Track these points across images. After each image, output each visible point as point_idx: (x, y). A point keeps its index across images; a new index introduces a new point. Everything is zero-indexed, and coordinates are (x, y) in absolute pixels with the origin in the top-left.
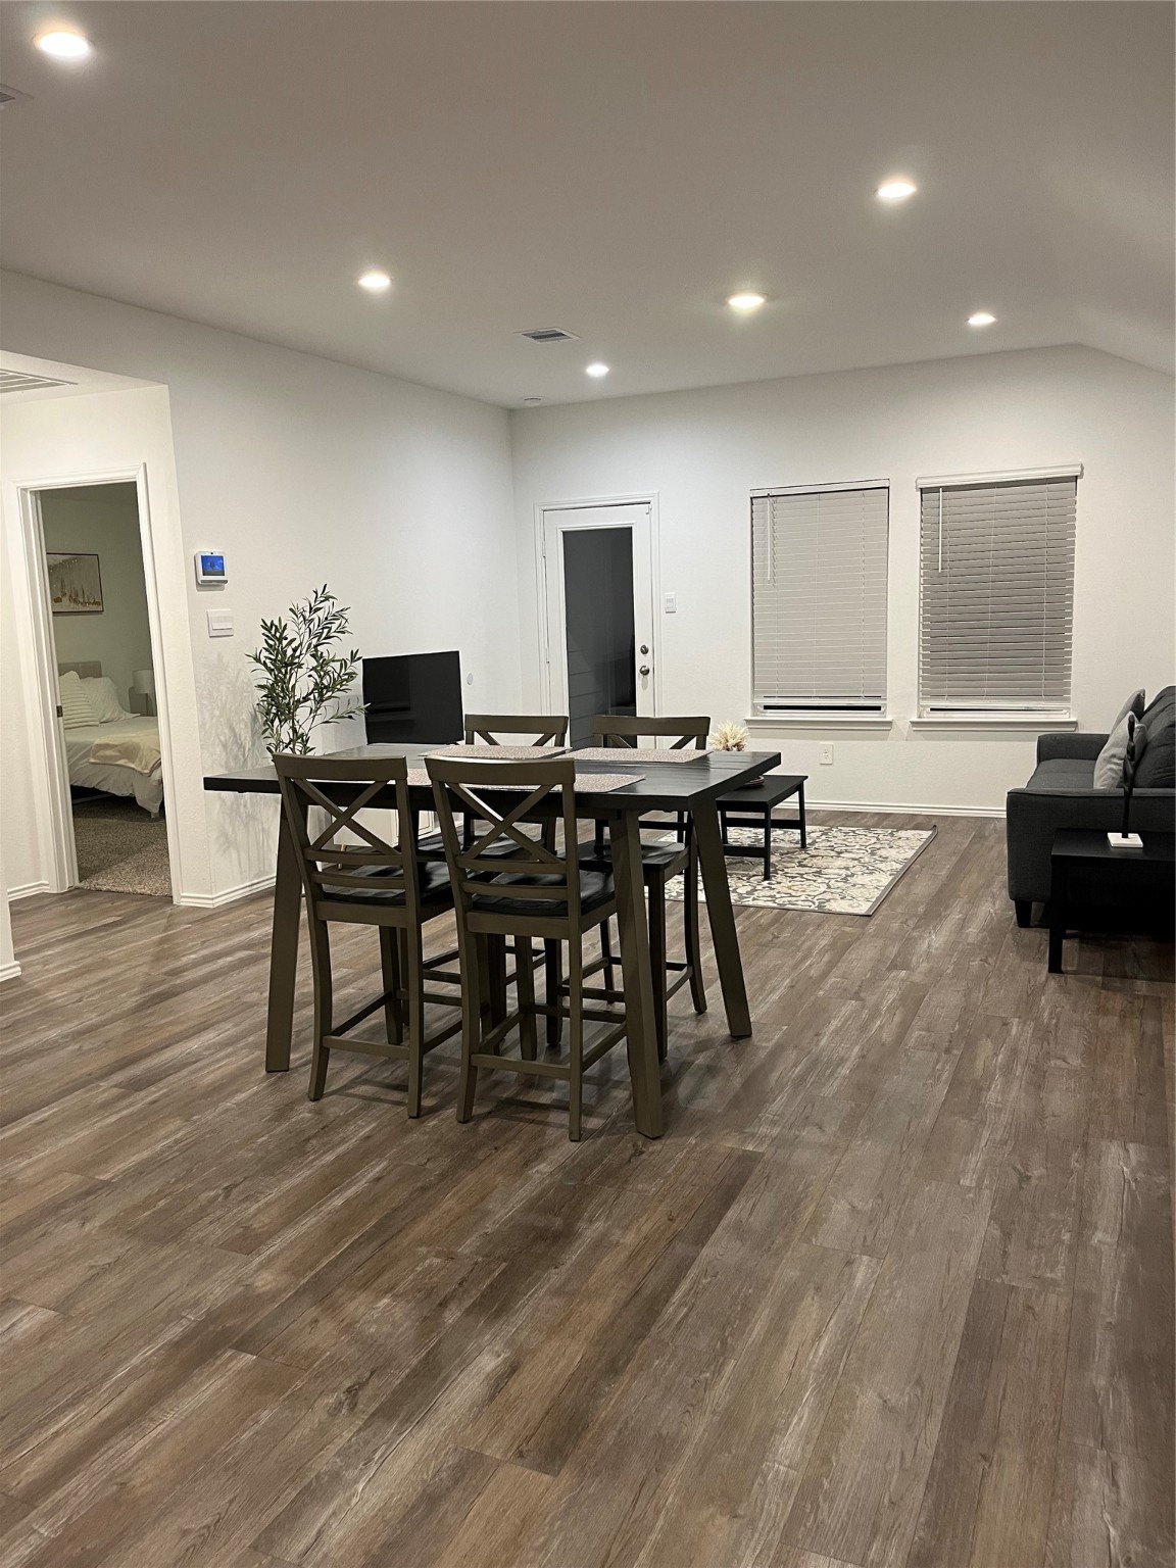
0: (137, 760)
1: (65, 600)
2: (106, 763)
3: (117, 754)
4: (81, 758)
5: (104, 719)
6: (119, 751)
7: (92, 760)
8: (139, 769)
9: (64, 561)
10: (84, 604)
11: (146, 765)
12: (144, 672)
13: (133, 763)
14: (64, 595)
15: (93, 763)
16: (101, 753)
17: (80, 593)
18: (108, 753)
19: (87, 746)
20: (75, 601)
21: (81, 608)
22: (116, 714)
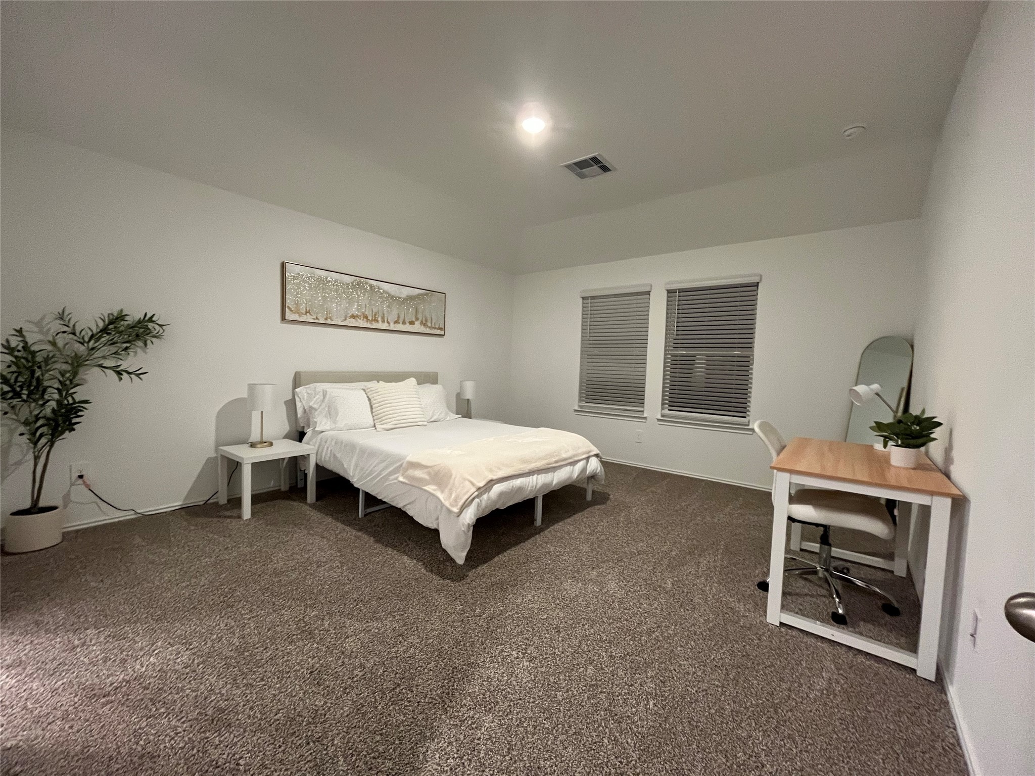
0: (446, 491)
1: (417, 323)
2: (415, 484)
3: (427, 477)
4: (391, 474)
5: (431, 420)
6: (429, 474)
7: (401, 479)
8: (447, 504)
9: (419, 295)
10: (431, 328)
11: (456, 500)
12: (467, 382)
13: (442, 492)
14: (417, 319)
15: (402, 482)
16: (411, 472)
17: (429, 321)
18: (418, 473)
19: (399, 460)
20: (424, 325)
21: (428, 331)
22: (442, 416)
